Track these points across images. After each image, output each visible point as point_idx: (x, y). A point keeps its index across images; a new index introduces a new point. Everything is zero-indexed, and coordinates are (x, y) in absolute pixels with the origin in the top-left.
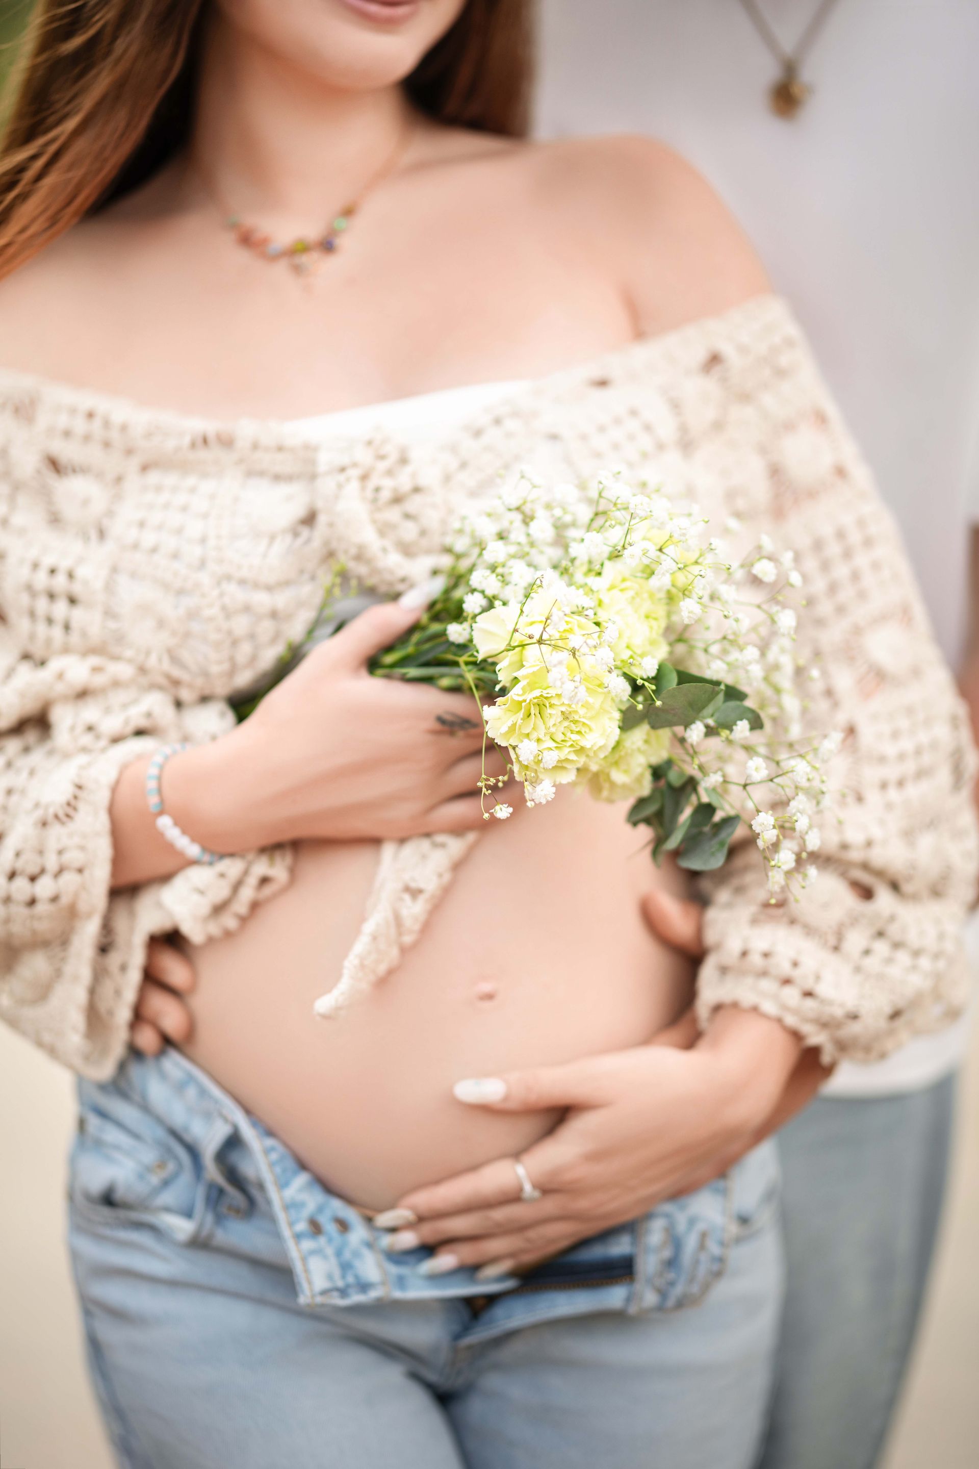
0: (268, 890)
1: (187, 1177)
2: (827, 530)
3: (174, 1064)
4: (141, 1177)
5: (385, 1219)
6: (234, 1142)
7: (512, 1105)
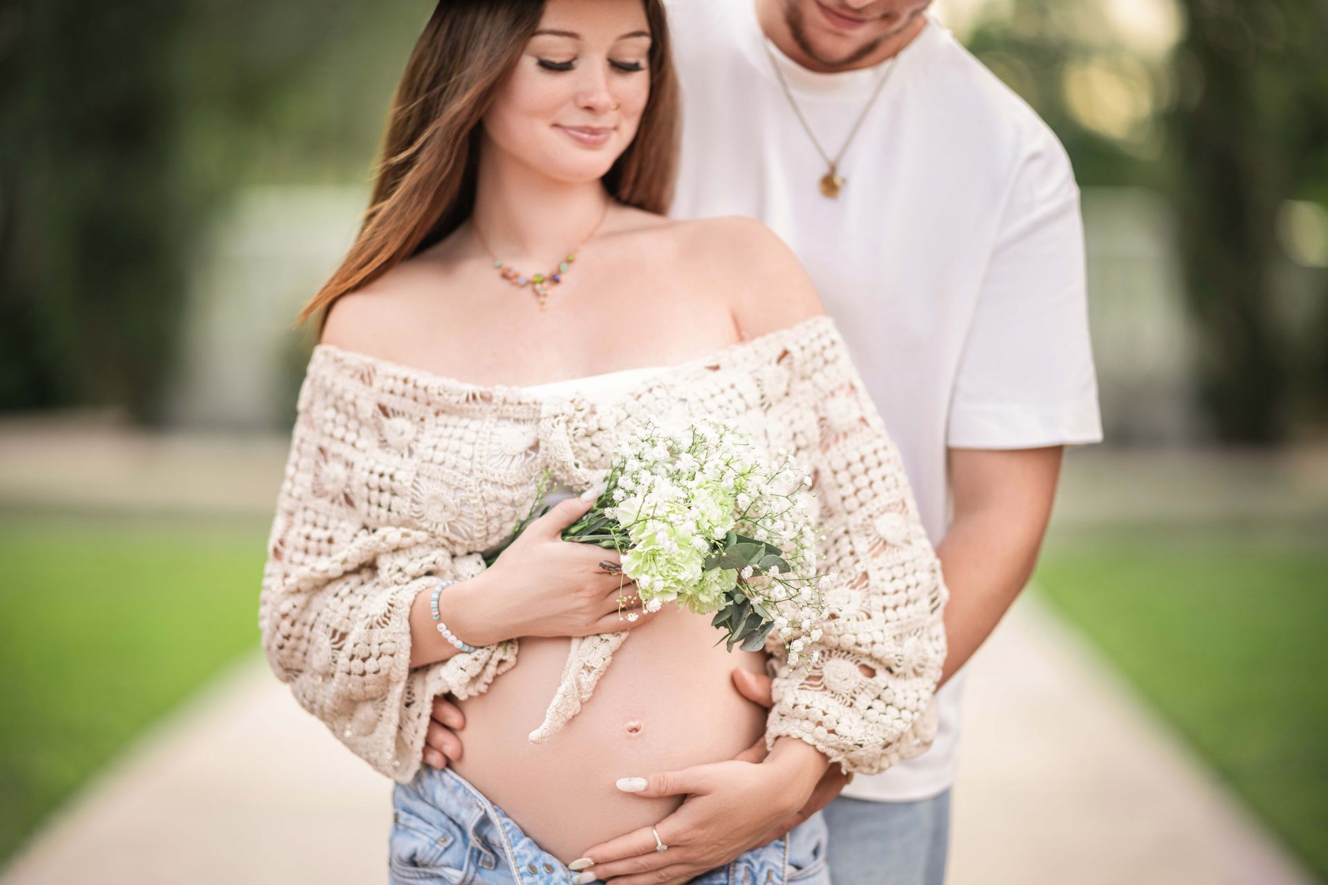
0: (503, 668)
1: (459, 845)
2: (855, 457)
3: (450, 777)
4: (432, 846)
5: (575, 865)
6: (485, 821)
7: (652, 793)
